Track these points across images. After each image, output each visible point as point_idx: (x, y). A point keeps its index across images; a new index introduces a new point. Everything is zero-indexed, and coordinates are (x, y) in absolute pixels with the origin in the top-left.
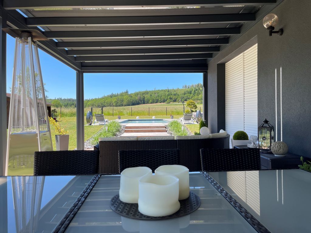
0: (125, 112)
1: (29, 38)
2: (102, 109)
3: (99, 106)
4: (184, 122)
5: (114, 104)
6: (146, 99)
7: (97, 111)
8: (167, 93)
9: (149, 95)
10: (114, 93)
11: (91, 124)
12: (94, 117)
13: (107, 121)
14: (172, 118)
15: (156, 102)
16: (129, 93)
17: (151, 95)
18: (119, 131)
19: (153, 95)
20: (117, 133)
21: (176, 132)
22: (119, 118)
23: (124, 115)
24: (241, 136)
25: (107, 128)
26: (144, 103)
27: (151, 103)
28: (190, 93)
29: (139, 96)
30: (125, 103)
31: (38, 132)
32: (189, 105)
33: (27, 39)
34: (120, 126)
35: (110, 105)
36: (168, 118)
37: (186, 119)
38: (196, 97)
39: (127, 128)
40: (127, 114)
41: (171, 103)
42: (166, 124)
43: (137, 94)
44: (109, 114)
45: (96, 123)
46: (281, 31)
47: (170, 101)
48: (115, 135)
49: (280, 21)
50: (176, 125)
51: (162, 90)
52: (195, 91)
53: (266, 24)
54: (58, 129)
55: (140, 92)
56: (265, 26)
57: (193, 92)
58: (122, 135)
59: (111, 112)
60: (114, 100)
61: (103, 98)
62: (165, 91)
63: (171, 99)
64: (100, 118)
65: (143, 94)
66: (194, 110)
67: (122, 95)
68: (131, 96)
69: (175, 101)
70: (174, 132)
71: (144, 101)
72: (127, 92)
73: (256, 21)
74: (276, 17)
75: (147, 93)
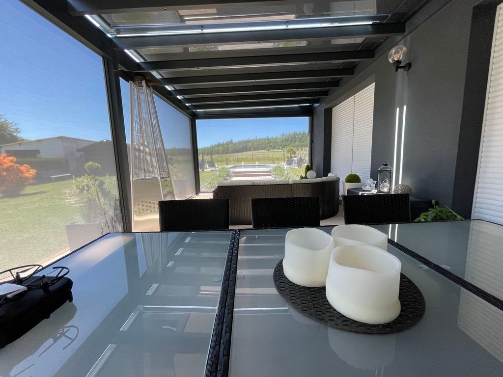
0: (231, 159)
1: (143, 82)
2: (212, 157)
3: (208, 154)
4: (286, 166)
5: (221, 152)
6: (248, 147)
7: (207, 158)
8: (267, 141)
9: (251, 143)
10: (220, 143)
11: (203, 170)
12: (206, 164)
13: (217, 167)
14: (274, 163)
15: (258, 150)
16: (234, 142)
17: (253, 144)
18: (228, 175)
19: (255, 143)
20: (228, 178)
21: (280, 175)
22: (227, 164)
23: (230, 161)
24: (353, 179)
25: (218, 173)
26: (247, 151)
27: (253, 150)
28: (288, 141)
29: (242, 144)
30: (230, 151)
31: (159, 178)
32: (289, 151)
33: (141, 83)
34: (230, 171)
35: (218, 153)
36: (270, 163)
37: (288, 164)
38: (293, 144)
39: (235, 172)
40: (233, 160)
41: (271, 150)
42: (271, 169)
43: (240, 143)
44: (218, 161)
45: (208, 169)
46: (409, 66)
47: (270, 149)
48: (226, 179)
49: (408, 53)
50: (279, 169)
51: (263, 139)
52: (292, 139)
53: (392, 59)
54: (176, 175)
55: (243, 141)
56: (390, 61)
57: (290, 140)
58: (232, 179)
59: (219, 159)
60: (221, 148)
61: (211, 147)
62: (265, 140)
63: (270, 146)
64: (212, 164)
65: (246, 143)
66: (293, 156)
67: (227, 144)
68: (235, 145)
69: (274, 148)
70: (278, 175)
71: (246, 148)
72: (232, 141)
73: (375, 59)
74: (405, 49)
75: (249, 141)
